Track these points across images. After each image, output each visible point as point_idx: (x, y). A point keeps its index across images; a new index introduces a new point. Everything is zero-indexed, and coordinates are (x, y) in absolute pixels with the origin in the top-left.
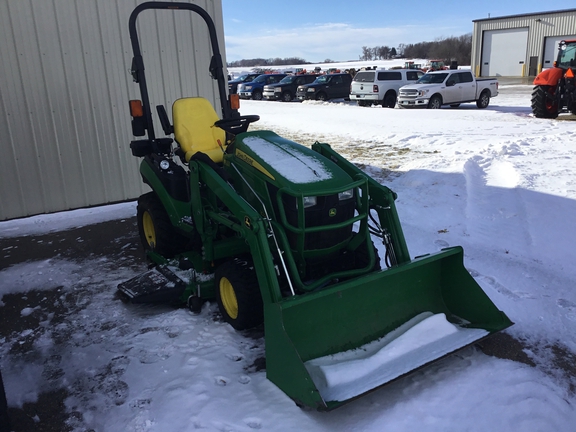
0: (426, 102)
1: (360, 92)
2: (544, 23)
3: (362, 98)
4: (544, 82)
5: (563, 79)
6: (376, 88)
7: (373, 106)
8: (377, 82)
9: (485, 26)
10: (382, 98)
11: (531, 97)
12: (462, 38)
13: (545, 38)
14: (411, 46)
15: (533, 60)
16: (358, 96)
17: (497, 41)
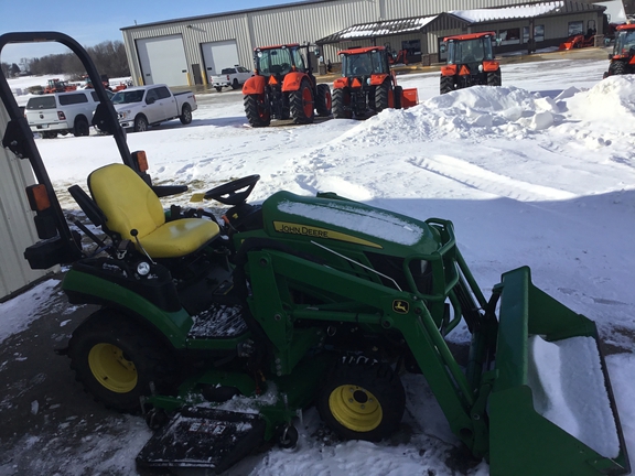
0: (131, 124)
1: (40, 121)
2: (195, 28)
3: (45, 129)
4: (253, 92)
5: (269, 87)
6: (61, 115)
7: (59, 136)
8: (60, 107)
9: (136, 35)
10: (72, 126)
11: (244, 108)
12: (97, 47)
13: (201, 44)
14: (36, 61)
15: (195, 68)
16: (39, 127)
17: (154, 50)
